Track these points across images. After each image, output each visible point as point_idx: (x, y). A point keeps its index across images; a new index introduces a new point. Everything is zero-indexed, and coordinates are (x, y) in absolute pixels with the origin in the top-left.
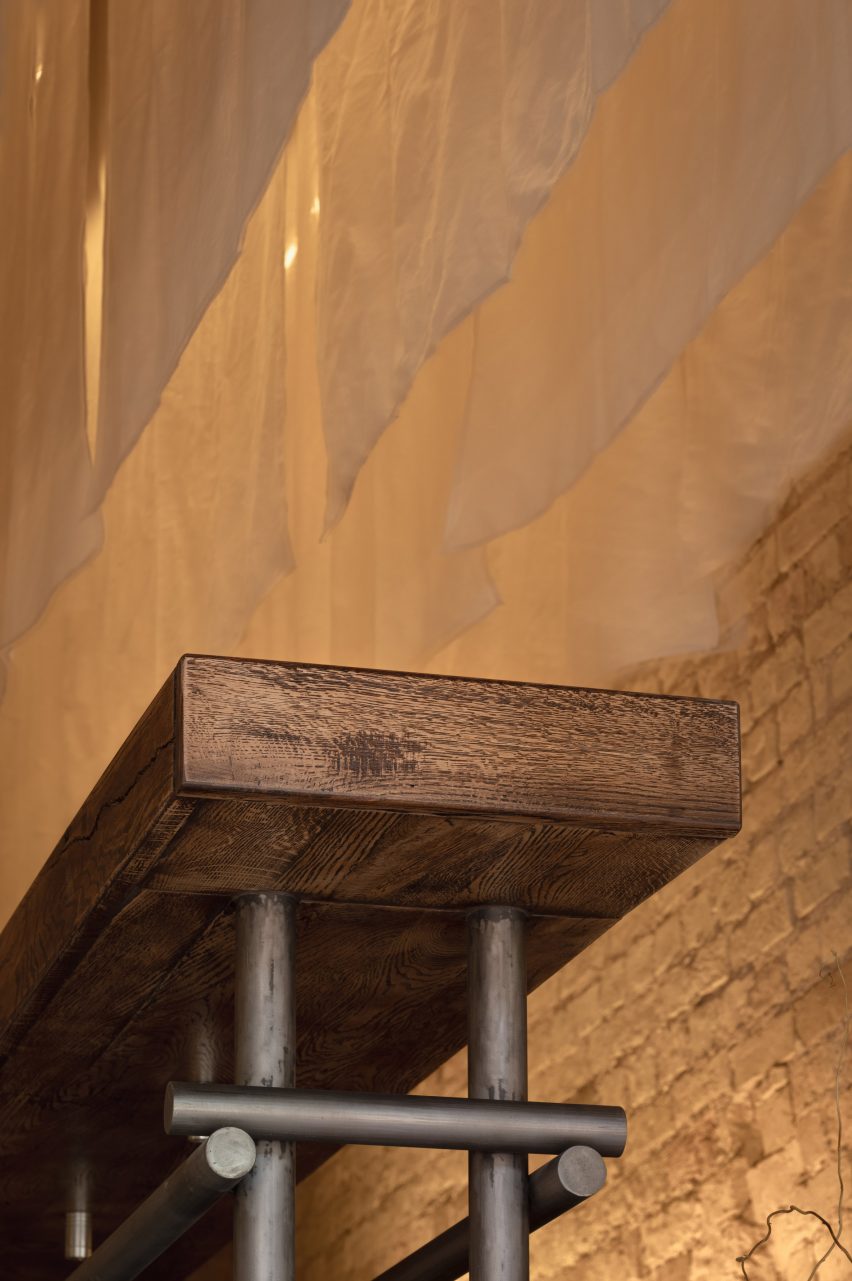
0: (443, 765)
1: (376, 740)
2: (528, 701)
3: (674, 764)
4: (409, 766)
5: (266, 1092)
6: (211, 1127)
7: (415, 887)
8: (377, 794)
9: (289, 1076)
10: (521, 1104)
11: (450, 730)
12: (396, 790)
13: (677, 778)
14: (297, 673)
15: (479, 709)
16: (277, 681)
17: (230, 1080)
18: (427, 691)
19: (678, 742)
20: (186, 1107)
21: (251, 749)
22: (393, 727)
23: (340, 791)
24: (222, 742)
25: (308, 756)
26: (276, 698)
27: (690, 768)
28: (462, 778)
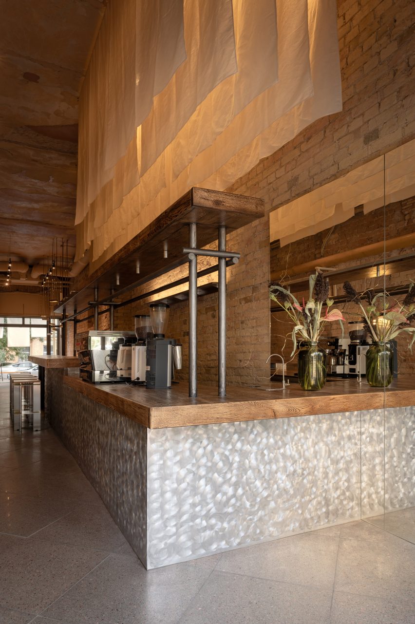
0: (227, 205)
1: (219, 201)
2: (238, 197)
3: (257, 207)
4: (223, 205)
5: (194, 249)
6: (188, 253)
7: (214, 223)
8: (219, 208)
9: (197, 247)
10: (225, 252)
11: (228, 200)
12: (221, 208)
13: (257, 209)
14: (208, 191)
15: (232, 197)
16: (206, 191)
17: (189, 247)
18: (226, 194)
19: (257, 204)
20: (185, 250)
21: (202, 200)
22: (221, 199)
23: (214, 207)
24: (199, 199)
25: (210, 202)
26: (206, 194)
27: (259, 208)
28: (230, 207)
